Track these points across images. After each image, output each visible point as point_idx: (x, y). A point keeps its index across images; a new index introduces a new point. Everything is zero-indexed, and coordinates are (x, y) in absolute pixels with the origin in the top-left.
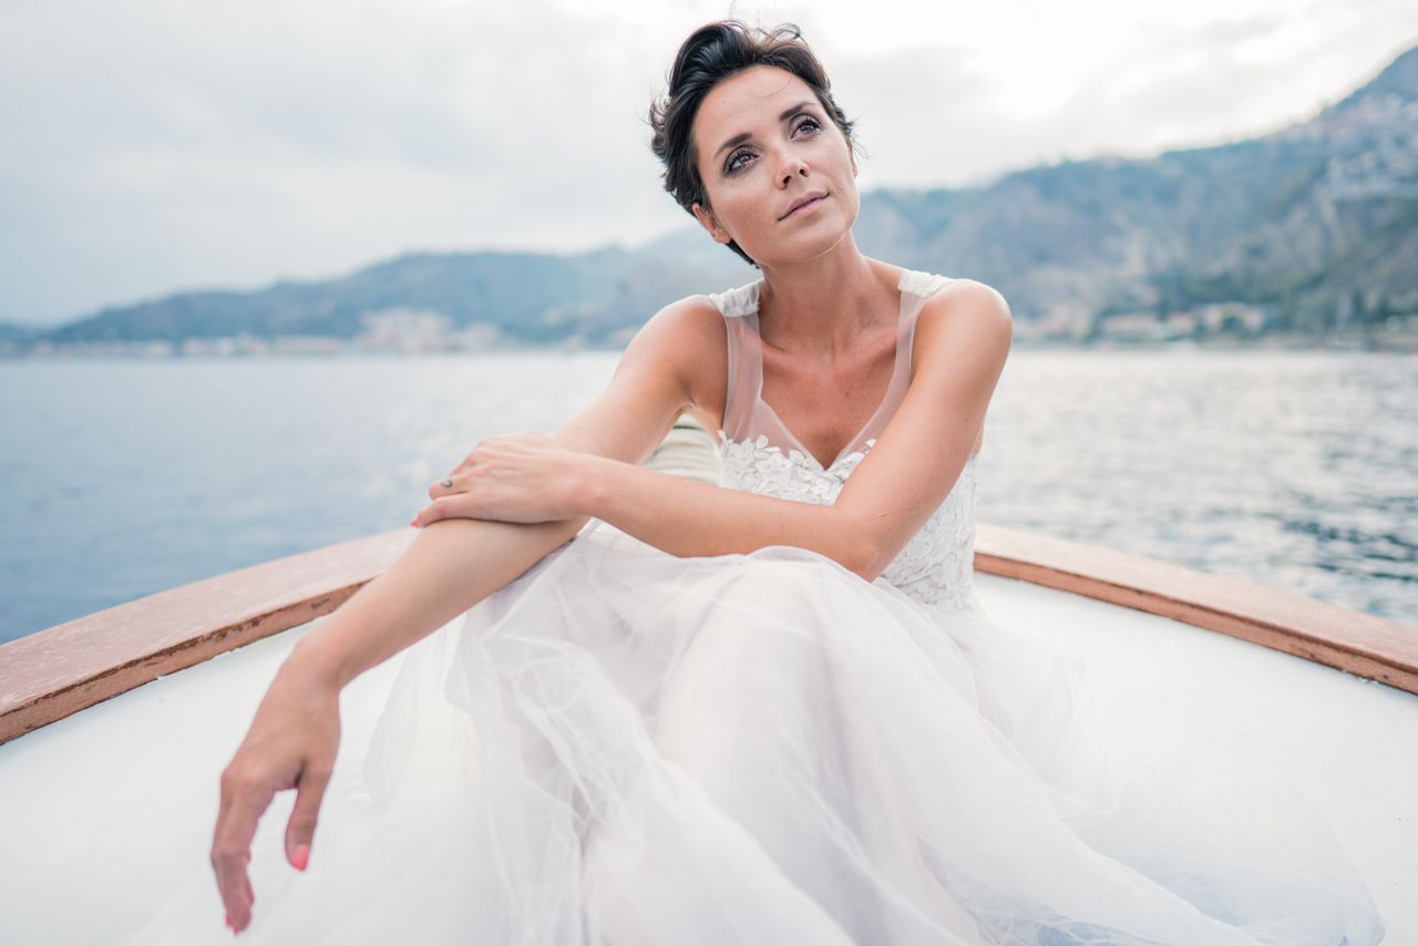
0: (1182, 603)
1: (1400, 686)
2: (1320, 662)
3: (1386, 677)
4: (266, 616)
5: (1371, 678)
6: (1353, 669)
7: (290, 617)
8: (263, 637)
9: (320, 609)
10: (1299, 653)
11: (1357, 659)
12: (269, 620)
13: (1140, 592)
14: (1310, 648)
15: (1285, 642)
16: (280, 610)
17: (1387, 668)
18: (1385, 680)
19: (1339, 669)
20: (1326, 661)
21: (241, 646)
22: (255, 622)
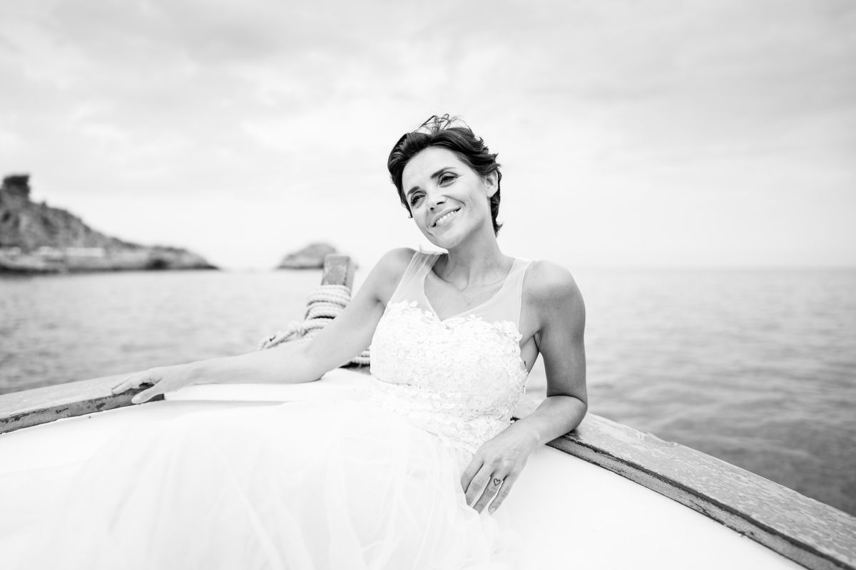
0: (622, 461)
1: (762, 542)
2: (709, 516)
3: (752, 534)
4: (25, 415)
5: (743, 533)
6: (730, 525)
7: (41, 417)
8: (22, 427)
9: (62, 414)
10: (695, 507)
11: (734, 517)
12: (27, 417)
13: (596, 450)
14: (703, 504)
15: (687, 498)
16: (34, 412)
17: (753, 526)
18: (751, 536)
19: (722, 523)
20: (713, 516)
21: (7, 432)
22: (17, 418)
